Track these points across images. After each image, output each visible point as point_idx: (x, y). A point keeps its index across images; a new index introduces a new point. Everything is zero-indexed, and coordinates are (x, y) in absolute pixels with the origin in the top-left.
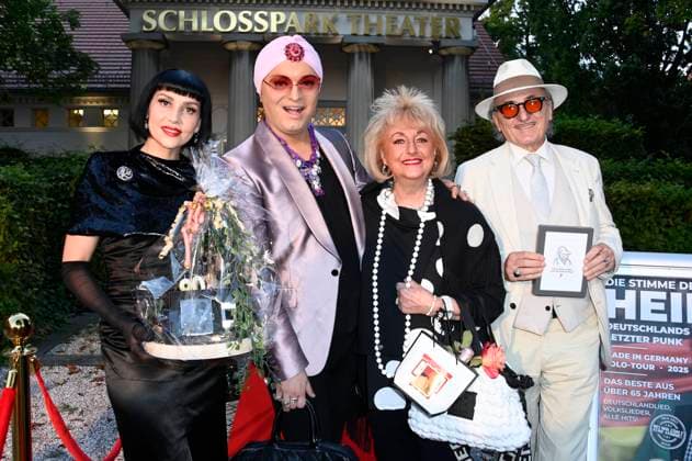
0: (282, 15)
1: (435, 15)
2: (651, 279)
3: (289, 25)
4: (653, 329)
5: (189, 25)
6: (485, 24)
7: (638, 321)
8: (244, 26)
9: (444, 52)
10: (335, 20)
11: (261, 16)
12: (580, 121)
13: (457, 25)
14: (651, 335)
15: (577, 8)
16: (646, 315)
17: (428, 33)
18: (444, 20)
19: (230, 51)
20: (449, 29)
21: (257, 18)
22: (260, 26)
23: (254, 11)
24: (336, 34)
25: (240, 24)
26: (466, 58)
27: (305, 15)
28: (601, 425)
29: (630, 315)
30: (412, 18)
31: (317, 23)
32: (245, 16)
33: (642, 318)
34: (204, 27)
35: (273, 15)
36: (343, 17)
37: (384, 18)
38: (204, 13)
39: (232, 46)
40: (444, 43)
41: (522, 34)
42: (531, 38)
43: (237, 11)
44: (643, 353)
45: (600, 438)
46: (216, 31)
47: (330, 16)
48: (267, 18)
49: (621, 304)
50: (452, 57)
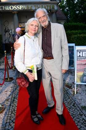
0: (22, 6)
1: (50, 5)
2: (84, 50)
3: (23, 8)
4: (84, 58)
5: (5, 9)
6: (59, 6)
7: (82, 57)
8: (15, 9)
9: (52, 12)
10: (32, 7)
11: (18, 6)
12: (76, 23)
13: (54, 6)
14: (84, 59)
15: (75, 2)
16: (84, 56)
17: (49, 8)
18: (51, 6)
19: (13, 14)
20: (53, 7)
21: (17, 7)
22: (18, 9)
23: (17, 6)
24: (32, 9)
25: (14, 8)
26: (56, 13)
27: (26, 6)
28: (77, 72)
29: (81, 56)
30: (46, 6)
31: (29, 7)
32: (15, 7)
33: (83, 56)
34: (8, 9)
35: (20, 6)
36: (33, 6)
37: (41, 6)
38: (8, 7)
39: (13, 13)
40: (52, 10)
41: (66, 7)
42: (67, 8)
43: (14, 6)
44: (83, 61)
45: (77, 74)
46: (10, 10)
47: (31, 6)
48: (19, 7)
49: (80, 54)
50: (53, 13)
